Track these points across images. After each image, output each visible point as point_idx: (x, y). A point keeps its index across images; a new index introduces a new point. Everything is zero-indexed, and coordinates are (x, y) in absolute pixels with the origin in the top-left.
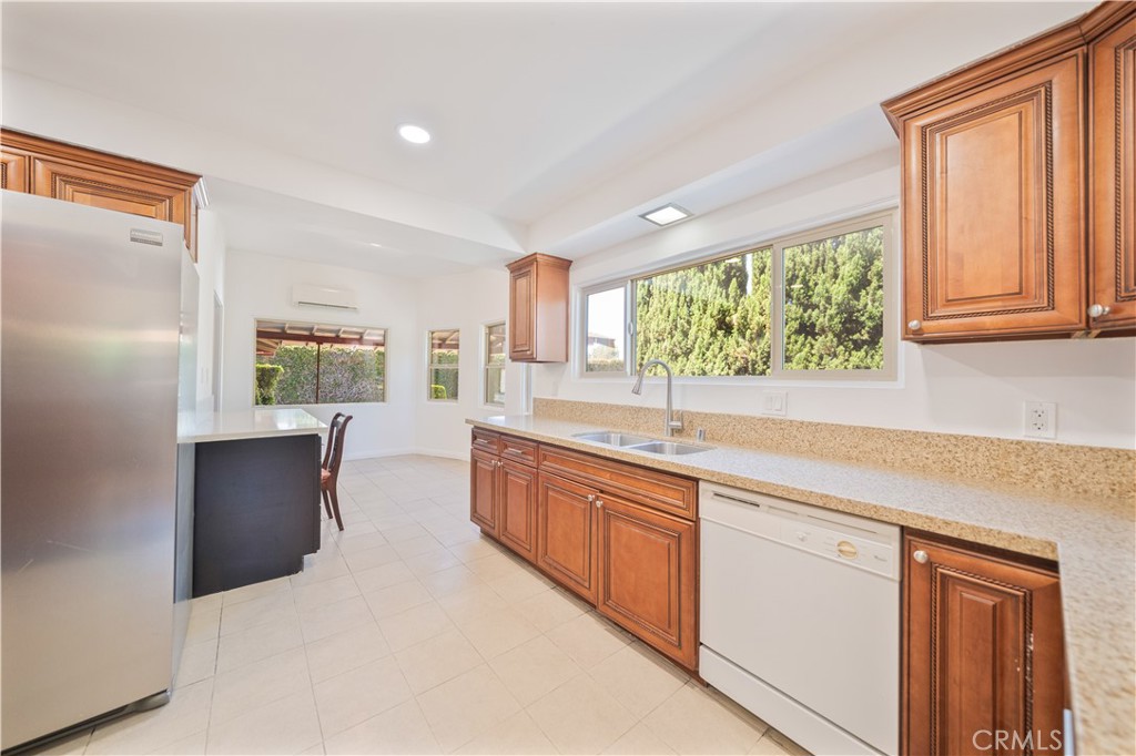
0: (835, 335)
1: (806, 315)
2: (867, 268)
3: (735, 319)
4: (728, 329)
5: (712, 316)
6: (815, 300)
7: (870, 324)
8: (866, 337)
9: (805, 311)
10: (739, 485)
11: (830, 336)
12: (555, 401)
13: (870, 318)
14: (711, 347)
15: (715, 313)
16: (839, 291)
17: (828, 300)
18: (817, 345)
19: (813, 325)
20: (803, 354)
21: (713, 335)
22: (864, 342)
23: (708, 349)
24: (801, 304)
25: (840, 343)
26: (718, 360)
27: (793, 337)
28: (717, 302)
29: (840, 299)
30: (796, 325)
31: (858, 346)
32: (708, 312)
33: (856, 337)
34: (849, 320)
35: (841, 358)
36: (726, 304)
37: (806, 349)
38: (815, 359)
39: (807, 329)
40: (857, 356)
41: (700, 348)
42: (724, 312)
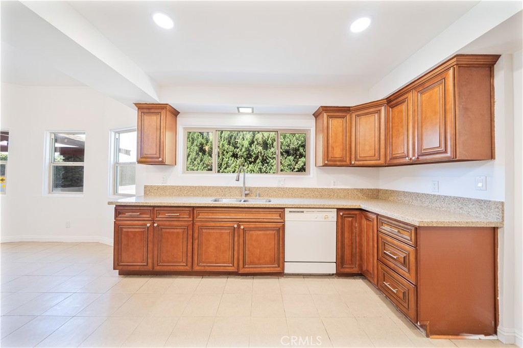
0: (244, 159)
1: (235, 150)
2: (254, 137)
3: (207, 148)
4: (204, 152)
5: (197, 146)
6: (238, 145)
7: (254, 156)
8: (253, 160)
9: (235, 149)
10: (301, 207)
11: (243, 159)
12: (166, 186)
13: (254, 154)
14: (197, 160)
15: (198, 144)
16: (246, 144)
17: (243, 146)
18: (238, 161)
19: (237, 154)
20: (234, 165)
21: (197, 154)
22: (252, 162)
23: (195, 160)
24: (234, 146)
25: (246, 162)
26: (200, 166)
27: (230, 158)
28: (199, 140)
29: (246, 146)
30: (231, 154)
31: (250, 163)
32: (195, 143)
33: (250, 160)
34: (249, 154)
35: (247, 167)
36: (203, 141)
37: (235, 163)
38: (238, 167)
39: (235, 156)
40: (251, 166)
41: (191, 159)
42: (202, 144)
